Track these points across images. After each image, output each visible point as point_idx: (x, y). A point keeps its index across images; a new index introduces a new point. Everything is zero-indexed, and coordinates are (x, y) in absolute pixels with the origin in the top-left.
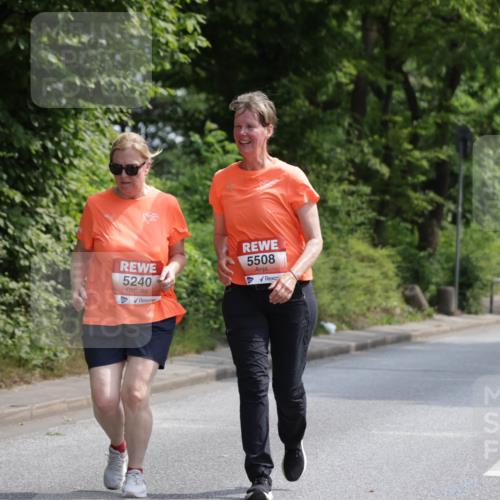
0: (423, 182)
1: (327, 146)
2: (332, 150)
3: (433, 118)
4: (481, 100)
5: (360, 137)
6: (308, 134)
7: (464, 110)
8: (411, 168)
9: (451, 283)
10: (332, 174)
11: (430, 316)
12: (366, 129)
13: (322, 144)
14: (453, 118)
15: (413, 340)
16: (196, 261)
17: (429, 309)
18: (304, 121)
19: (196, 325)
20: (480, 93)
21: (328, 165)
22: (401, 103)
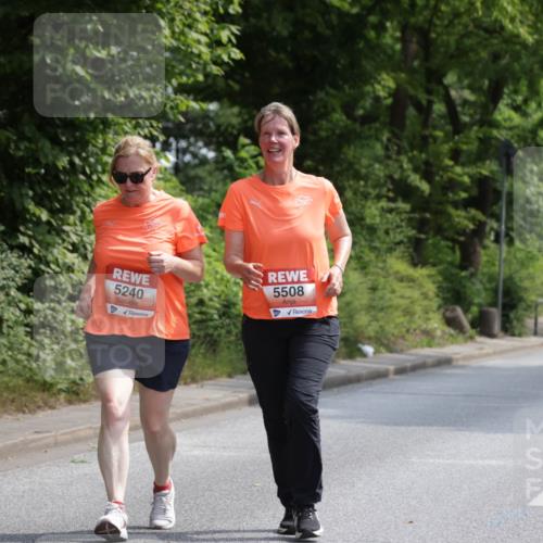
0: (464, 199)
1: (365, 162)
2: (370, 165)
3: (474, 132)
4: (525, 115)
5: (399, 153)
6: (345, 149)
7: (507, 124)
8: (452, 185)
9: (494, 304)
10: (371, 190)
11: (471, 338)
12: (405, 144)
13: (359, 159)
14: (495, 133)
15: (454, 363)
16: (228, 281)
17: (471, 331)
18: (341, 136)
19: (228, 348)
20: (523, 107)
21: (366, 182)
22: (441, 117)
